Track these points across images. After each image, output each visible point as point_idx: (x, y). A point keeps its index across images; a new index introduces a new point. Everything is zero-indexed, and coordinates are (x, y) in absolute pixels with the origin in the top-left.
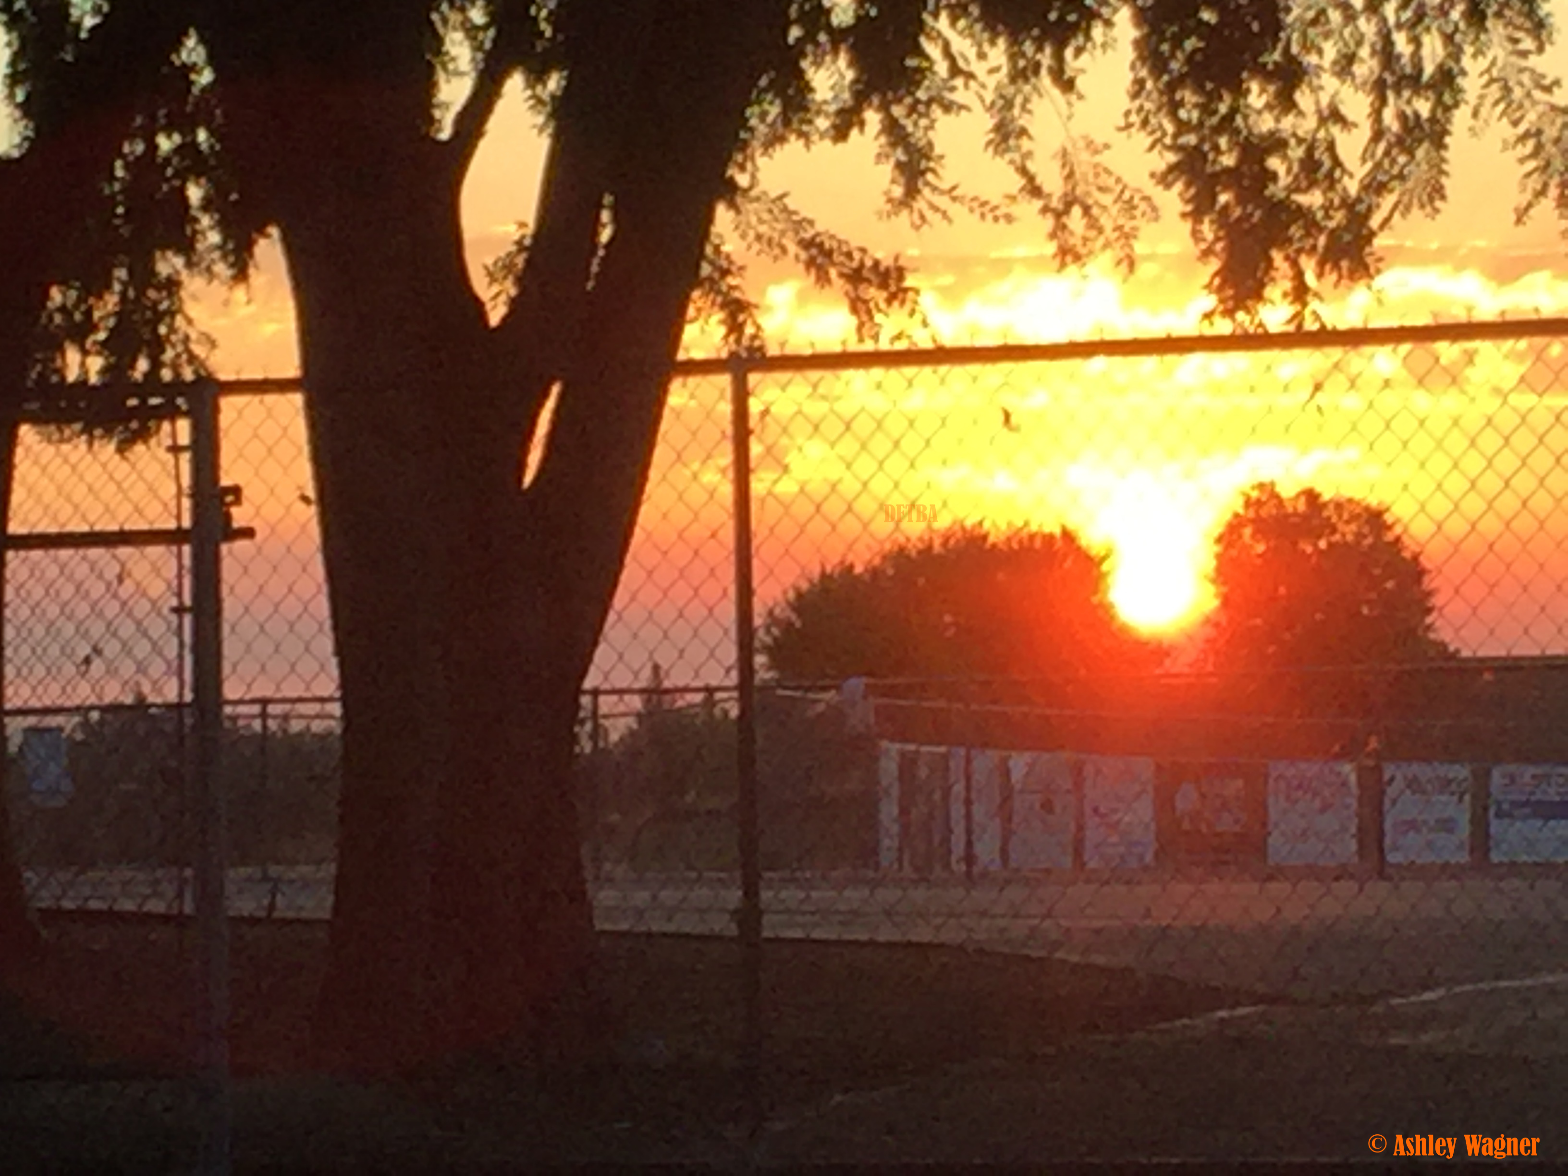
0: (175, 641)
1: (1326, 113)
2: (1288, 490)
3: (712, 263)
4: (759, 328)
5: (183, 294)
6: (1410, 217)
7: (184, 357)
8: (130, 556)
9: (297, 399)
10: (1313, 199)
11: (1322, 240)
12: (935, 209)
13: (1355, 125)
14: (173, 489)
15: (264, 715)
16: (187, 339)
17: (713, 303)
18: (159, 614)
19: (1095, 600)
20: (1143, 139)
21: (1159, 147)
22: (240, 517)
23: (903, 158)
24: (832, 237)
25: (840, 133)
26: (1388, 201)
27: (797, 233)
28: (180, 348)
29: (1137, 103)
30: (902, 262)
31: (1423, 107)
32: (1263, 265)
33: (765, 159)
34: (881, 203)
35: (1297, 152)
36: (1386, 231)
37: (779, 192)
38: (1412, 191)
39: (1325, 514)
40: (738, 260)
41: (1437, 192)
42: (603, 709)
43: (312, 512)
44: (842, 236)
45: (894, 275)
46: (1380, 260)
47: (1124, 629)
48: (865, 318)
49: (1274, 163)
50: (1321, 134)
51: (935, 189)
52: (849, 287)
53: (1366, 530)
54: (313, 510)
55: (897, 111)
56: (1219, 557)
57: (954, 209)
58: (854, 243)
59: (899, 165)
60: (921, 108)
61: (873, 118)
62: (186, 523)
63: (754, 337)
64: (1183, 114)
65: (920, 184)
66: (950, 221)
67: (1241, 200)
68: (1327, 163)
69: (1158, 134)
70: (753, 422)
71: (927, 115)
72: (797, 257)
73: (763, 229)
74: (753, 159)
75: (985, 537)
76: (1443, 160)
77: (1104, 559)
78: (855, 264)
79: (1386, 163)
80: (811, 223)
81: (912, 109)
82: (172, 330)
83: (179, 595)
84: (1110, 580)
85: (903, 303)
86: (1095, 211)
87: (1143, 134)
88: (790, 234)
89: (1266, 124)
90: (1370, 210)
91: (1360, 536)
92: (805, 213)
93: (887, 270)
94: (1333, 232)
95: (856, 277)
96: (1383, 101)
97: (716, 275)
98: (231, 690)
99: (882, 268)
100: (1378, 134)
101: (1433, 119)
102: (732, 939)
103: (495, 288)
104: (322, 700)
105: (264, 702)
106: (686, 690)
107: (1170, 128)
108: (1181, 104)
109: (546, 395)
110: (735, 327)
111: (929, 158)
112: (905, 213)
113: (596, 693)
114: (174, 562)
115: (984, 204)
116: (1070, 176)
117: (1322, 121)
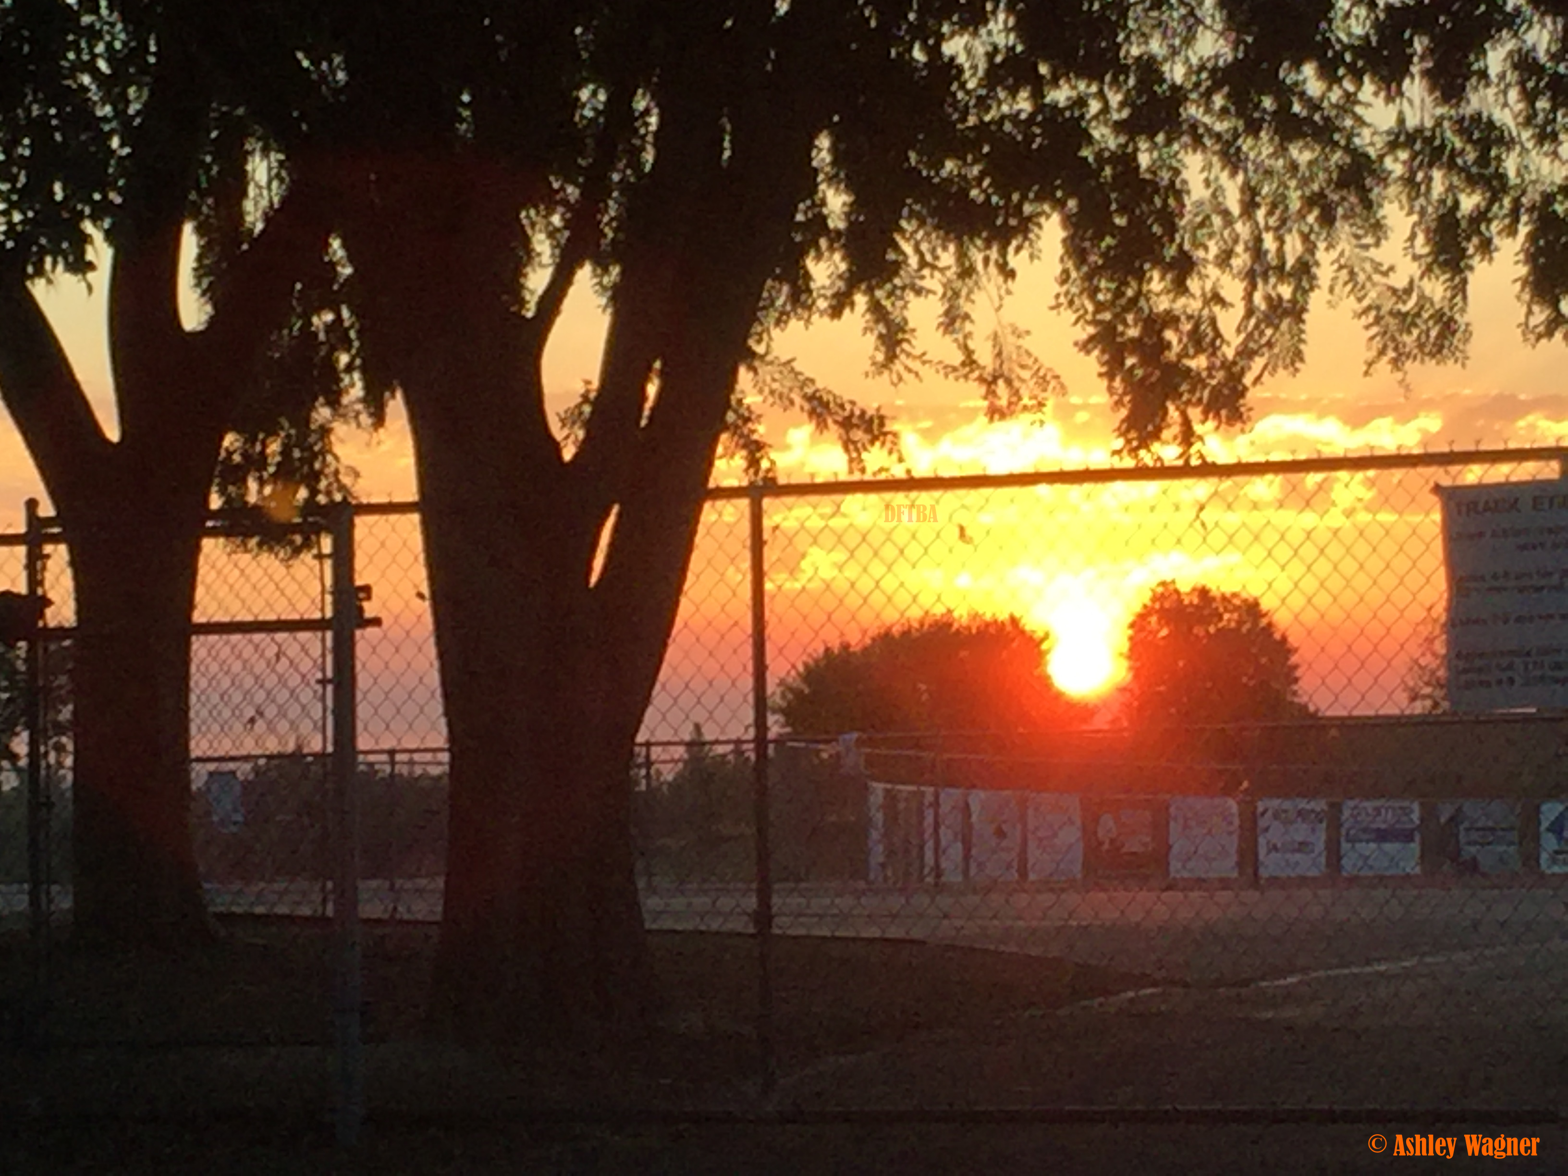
0: (319, 705)
1: (1209, 295)
2: (1184, 587)
3: (736, 411)
4: (773, 463)
5: (333, 438)
6: (1277, 376)
7: (335, 485)
8: (285, 640)
9: (416, 518)
10: (1198, 363)
11: (1206, 394)
12: (910, 370)
13: (1232, 305)
14: (319, 588)
15: (393, 763)
16: (337, 472)
17: (737, 444)
18: (308, 684)
19: (1036, 673)
20: (1070, 316)
21: (1082, 322)
22: (370, 609)
23: (884, 331)
24: (829, 392)
25: (836, 312)
26: (1258, 363)
27: (801, 388)
28: (332, 479)
29: (1065, 287)
30: (883, 412)
31: (1286, 291)
32: (1161, 413)
33: (778, 330)
34: (867, 366)
35: (1187, 327)
36: (1258, 387)
37: (788, 357)
38: (1277, 356)
39: (1214, 605)
40: (757, 410)
41: (1298, 355)
42: (653, 757)
43: (425, 606)
44: (837, 392)
45: (876, 422)
46: (1250, 409)
47: (1058, 696)
48: (854, 455)
49: (1169, 335)
50: (1206, 312)
51: (908, 355)
52: (842, 431)
53: (1245, 617)
54: (427, 604)
55: (879, 294)
56: (1131, 639)
57: (924, 370)
58: (846, 397)
59: (881, 336)
60: (898, 292)
61: (861, 300)
62: (329, 614)
63: (768, 470)
64: (1101, 297)
65: (898, 350)
66: (921, 380)
67: (1143, 363)
68: (1211, 335)
69: (1081, 312)
70: (766, 536)
71: (902, 298)
72: (802, 408)
73: (775, 386)
74: (768, 331)
75: (950, 625)
76: (1302, 331)
77: (1042, 640)
78: (847, 413)
79: (1256, 334)
80: (812, 381)
81: (890, 294)
82: (324, 464)
83: (323, 670)
84: (1049, 657)
85: (883, 444)
86: (1016, 384)
87: (1069, 312)
88: (796, 390)
89: (1162, 304)
90: (1242, 372)
91: (1240, 623)
92: (808, 374)
93: (871, 419)
94: (1214, 387)
95: (847, 424)
96: (1253, 286)
97: (740, 422)
98: (363, 742)
99: (867, 417)
100: (1250, 311)
101: (1294, 301)
102: (752, 936)
103: (566, 432)
104: (435, 750)
105: (392, 753)
106: (717, 742)
107: (1090, 308)
108: (1097, 290)
109: (608, 515)
110: (753, 463)
111: (904, 331)
112: (886, 373)
113: (648, 744)
114: (319, 644)
115: (946, 367)
116: (999, 354)
117: (1206, 302)
